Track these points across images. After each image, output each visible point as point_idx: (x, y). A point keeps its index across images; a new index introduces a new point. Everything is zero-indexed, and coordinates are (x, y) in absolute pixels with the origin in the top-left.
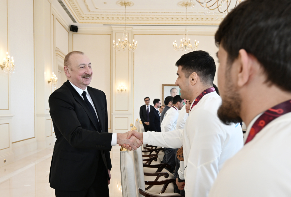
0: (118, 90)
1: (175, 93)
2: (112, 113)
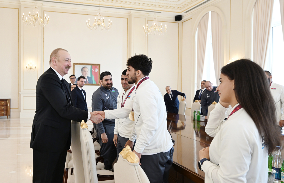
0: (27, 68)
1: (86, 71)
2: (20, 92)
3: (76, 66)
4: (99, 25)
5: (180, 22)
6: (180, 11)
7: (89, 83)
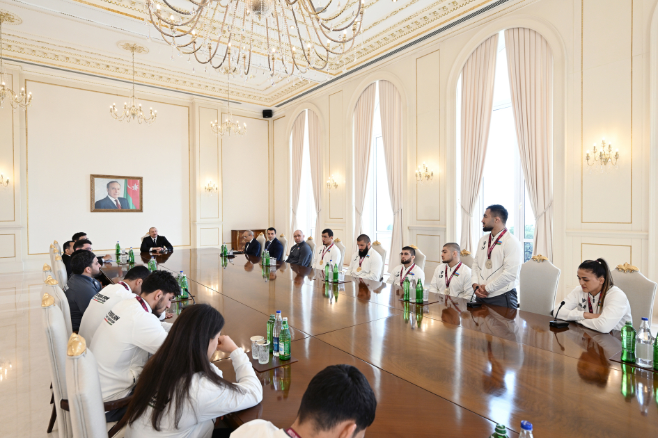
3: (96, 179)
4: (133, 115)
5: (270, 119)
6: (269, 104)
7: (122, 208)
